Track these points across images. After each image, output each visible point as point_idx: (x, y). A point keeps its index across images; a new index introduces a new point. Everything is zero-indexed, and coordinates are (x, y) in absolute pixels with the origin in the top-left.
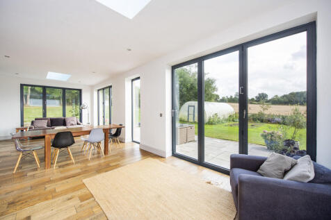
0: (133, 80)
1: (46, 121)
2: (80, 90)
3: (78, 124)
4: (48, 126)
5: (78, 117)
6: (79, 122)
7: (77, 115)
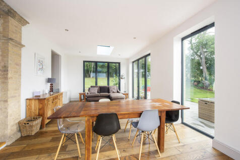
0: (183, 39)
1: (97, 88)
2: (119, 63)
3: (118, 92)
4: (98, 92)
5: (118, 85)
6: (118, 90)
7: (117, 84)
